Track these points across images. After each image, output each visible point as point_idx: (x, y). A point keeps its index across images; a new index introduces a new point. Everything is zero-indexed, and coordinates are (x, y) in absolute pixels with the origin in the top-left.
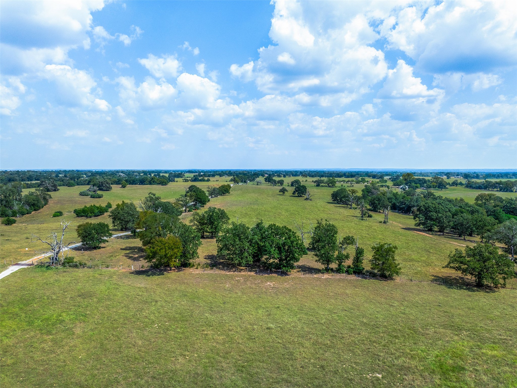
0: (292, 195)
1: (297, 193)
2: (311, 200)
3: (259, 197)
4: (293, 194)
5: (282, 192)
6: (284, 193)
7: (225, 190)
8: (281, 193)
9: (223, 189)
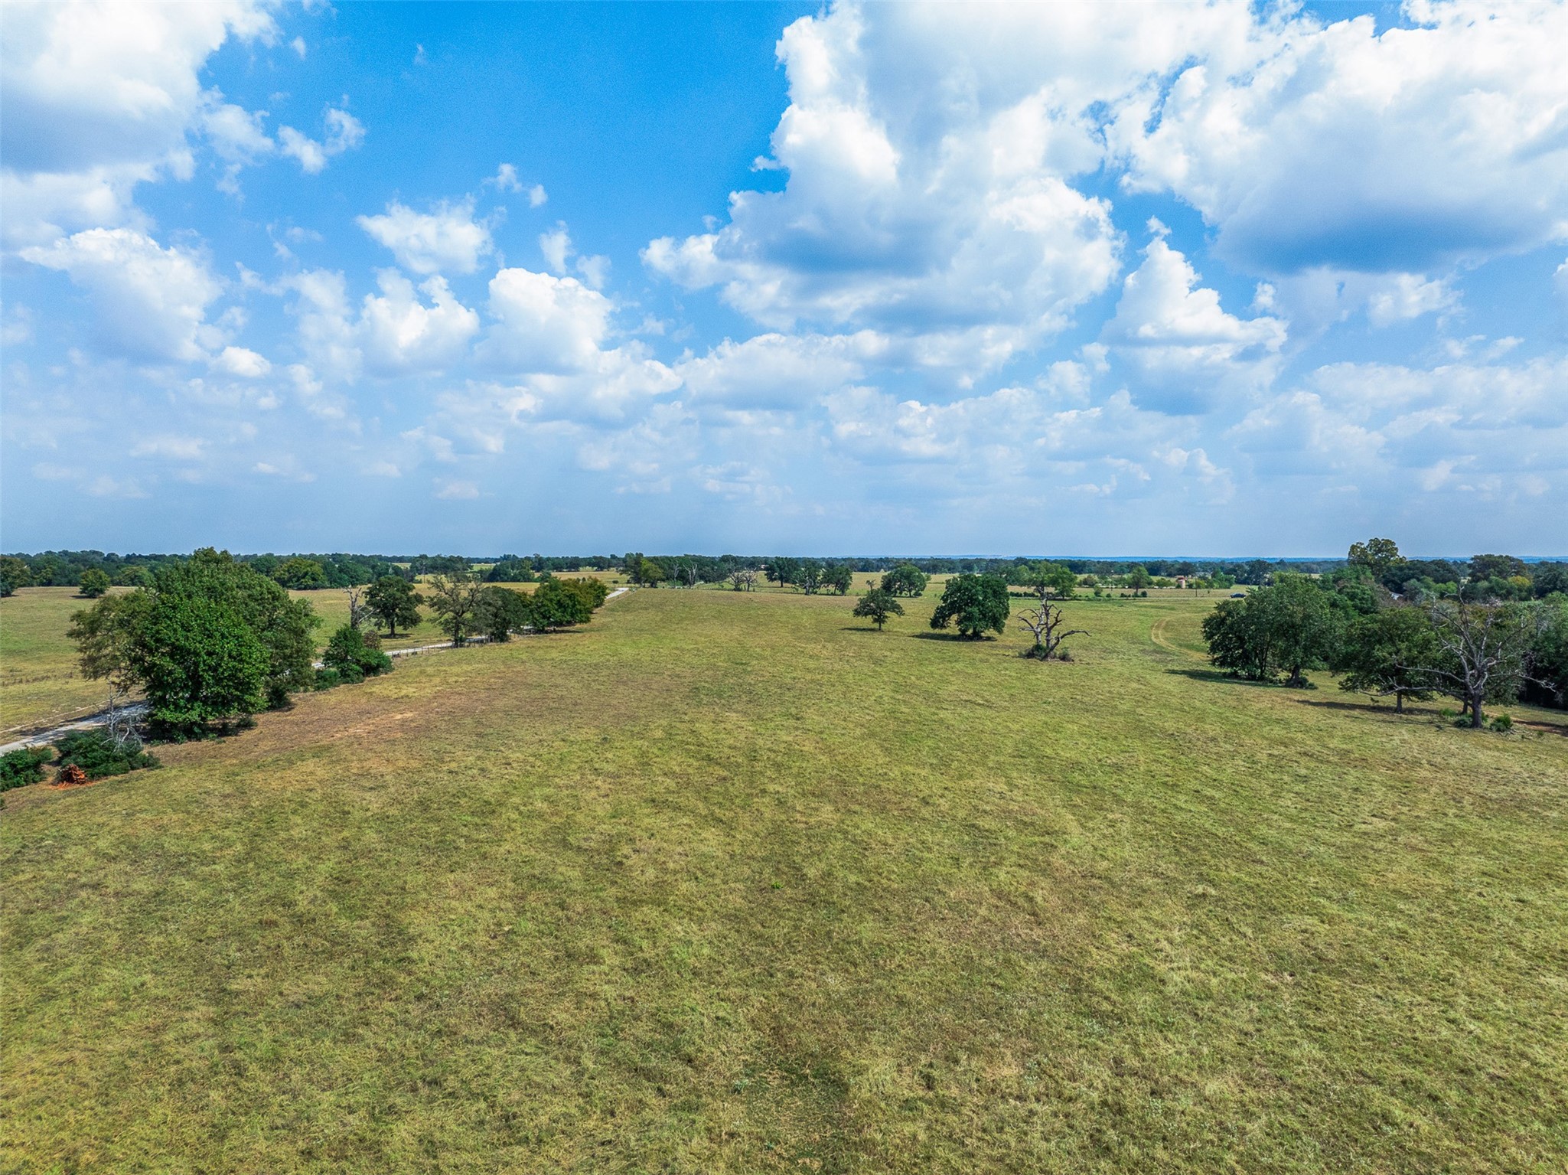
0: (931, 631)
1: (955, 617)
2: (1064, 658)
3: (749, 642)
4: (934, 623)
5: (874, 613)
6: (880, 620)
7: (560, 604)
8: (868, 621)
9: (552, 595)
